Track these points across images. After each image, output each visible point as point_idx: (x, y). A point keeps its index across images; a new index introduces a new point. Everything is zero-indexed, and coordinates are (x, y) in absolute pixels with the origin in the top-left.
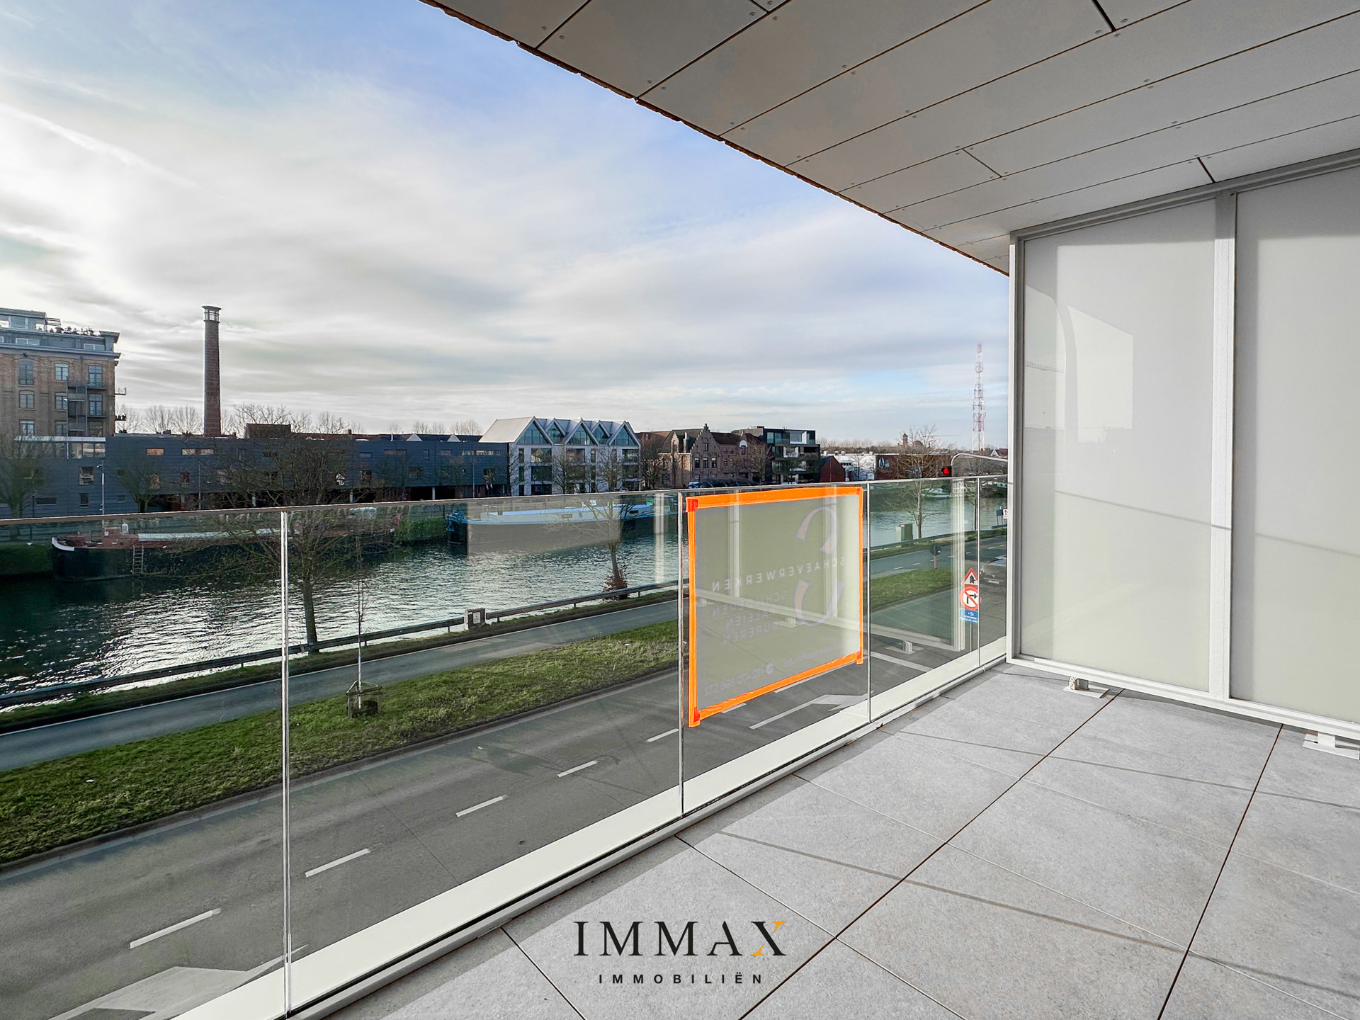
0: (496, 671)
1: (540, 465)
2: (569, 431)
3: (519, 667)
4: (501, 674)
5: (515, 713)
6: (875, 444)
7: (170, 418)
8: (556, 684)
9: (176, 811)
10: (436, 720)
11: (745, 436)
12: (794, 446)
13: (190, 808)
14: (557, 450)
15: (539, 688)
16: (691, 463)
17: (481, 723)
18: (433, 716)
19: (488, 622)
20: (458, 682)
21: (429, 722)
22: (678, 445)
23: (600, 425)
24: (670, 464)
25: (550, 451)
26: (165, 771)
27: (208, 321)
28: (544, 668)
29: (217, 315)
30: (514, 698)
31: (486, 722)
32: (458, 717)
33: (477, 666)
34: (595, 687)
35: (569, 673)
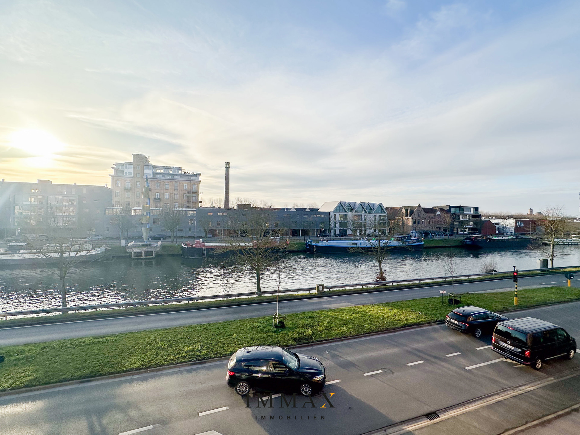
0: (331, 315)
1: (343, 221)
2: (355, 207)
3: (341, 314)
4: (333, 317)
5: (341, 338)
6: (513, 213)
7: (215, 202)
8: (359, 326)
9: (215, 357)
10: (308, 335)
11: (439, 209)
12: (466, 215)
13: (219, 357)
14: (350, 215)
15: (351, 327)
16: (412, 222)
17: (327, 340)
18: (306, 333)
19: (326, 290)
20: (316, 317)
21: (305, 335)
22: (405, 214)
23: (369, 204)
24: (401, 223)
25: (347, 215)
26: (211, 339)
27: (226, 168)
28: (352, 317)
29: (229, 165)
30: (340, 330)
31: (329, 340)
32: (317, 336)
33: (323, 311)
34: (377, 330)
35: (364, 321)
